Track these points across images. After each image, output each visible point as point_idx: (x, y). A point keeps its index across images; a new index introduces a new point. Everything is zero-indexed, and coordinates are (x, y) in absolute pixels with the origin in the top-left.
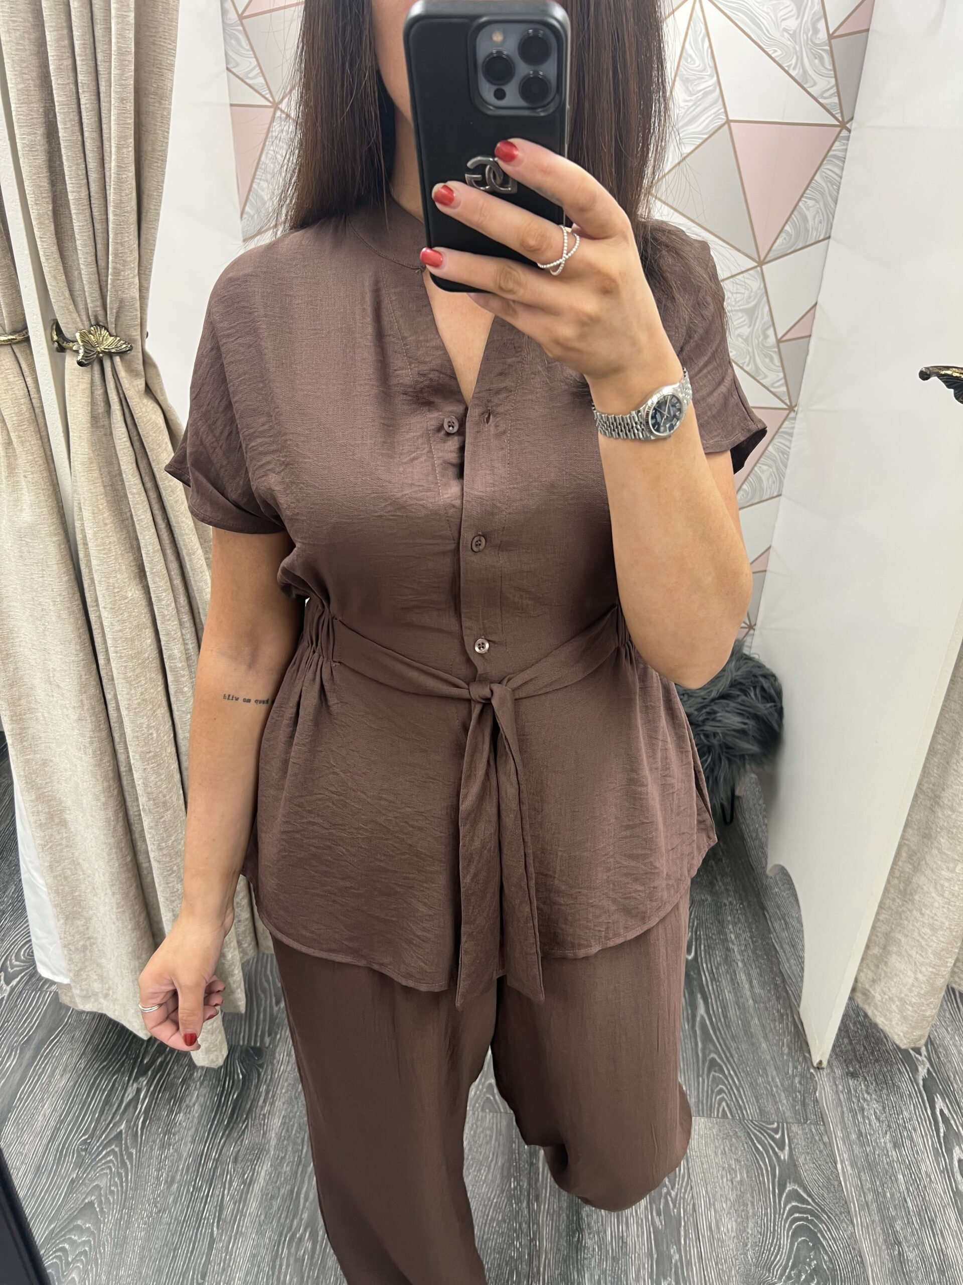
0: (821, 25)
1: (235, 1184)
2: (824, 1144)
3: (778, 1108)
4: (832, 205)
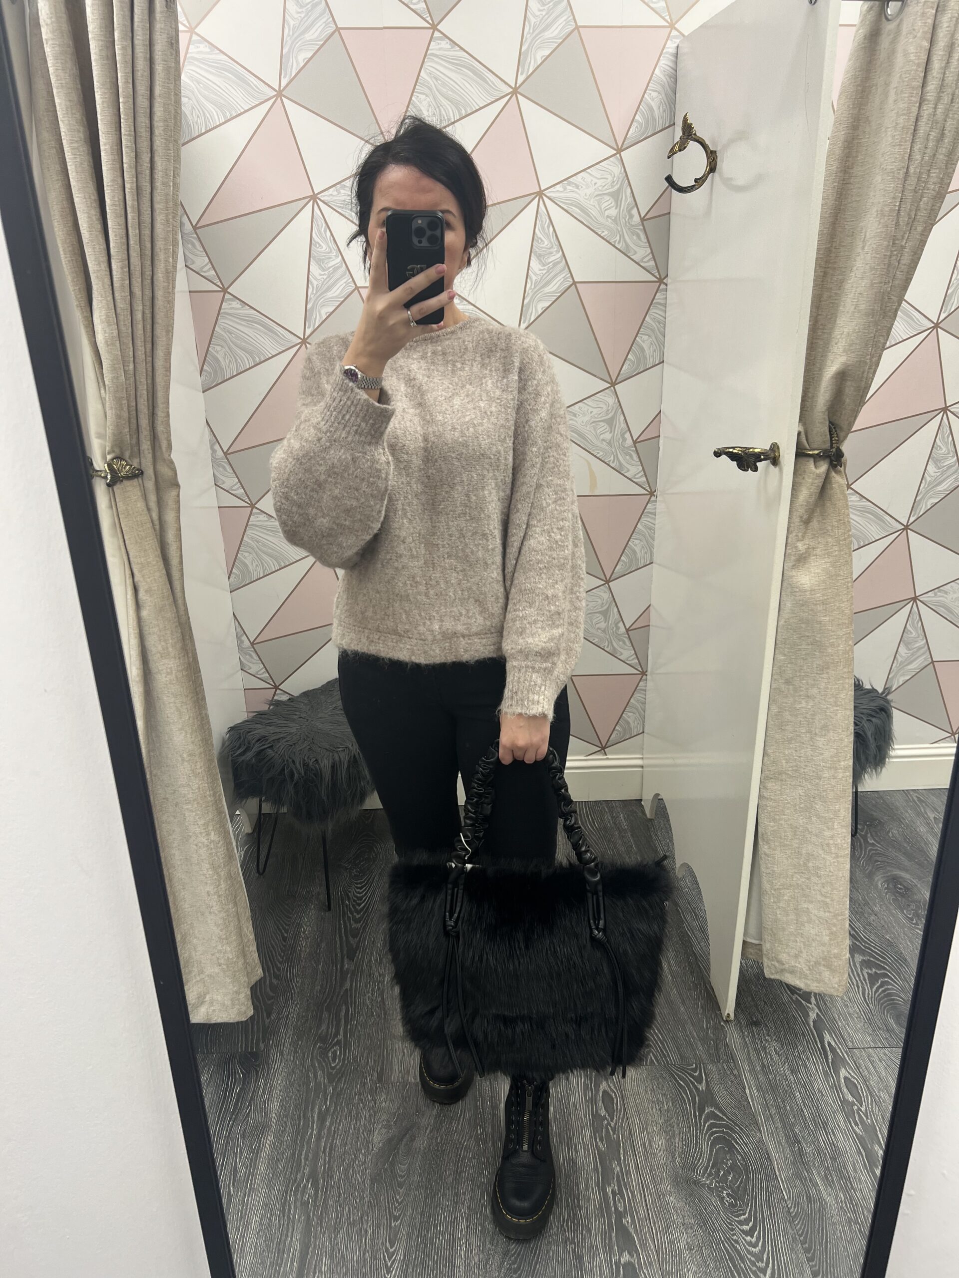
0: (635, 211)
1: (245, 1154)
2: (735, 1076)
3: (696, 1053)
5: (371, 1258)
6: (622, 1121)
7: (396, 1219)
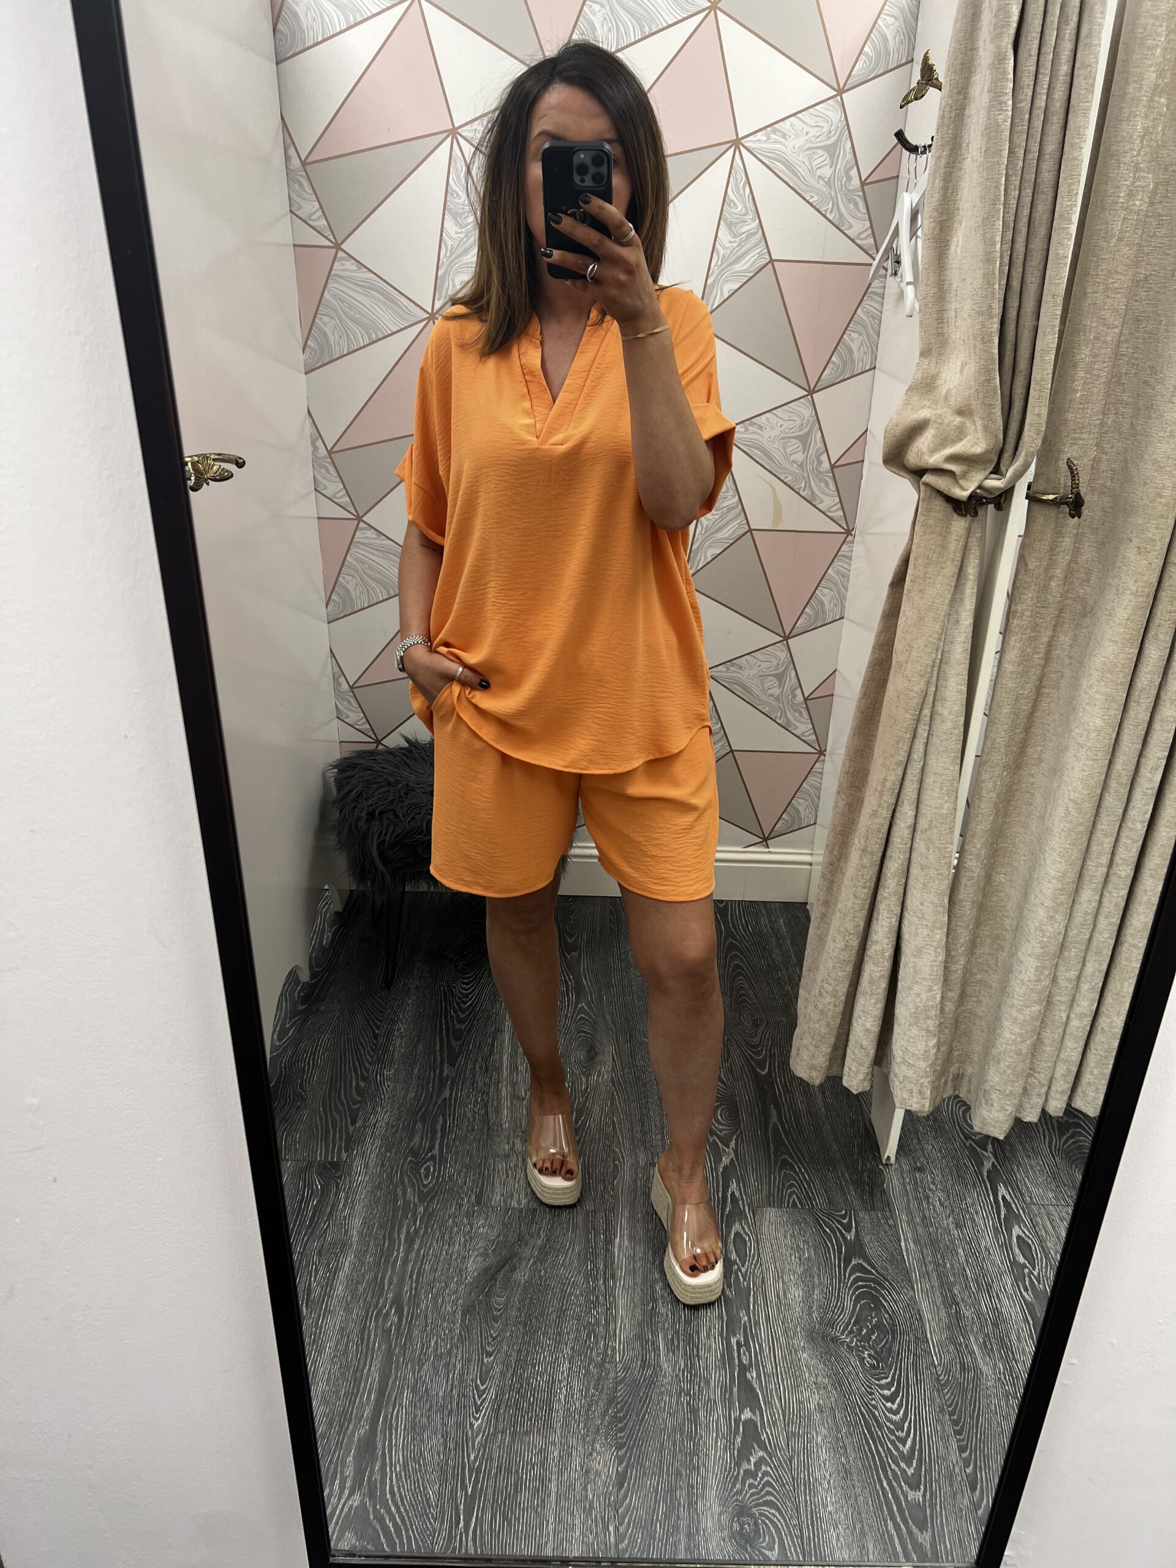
5: (458, 1395)
6: (755, 1268)
7: (489, 1355)
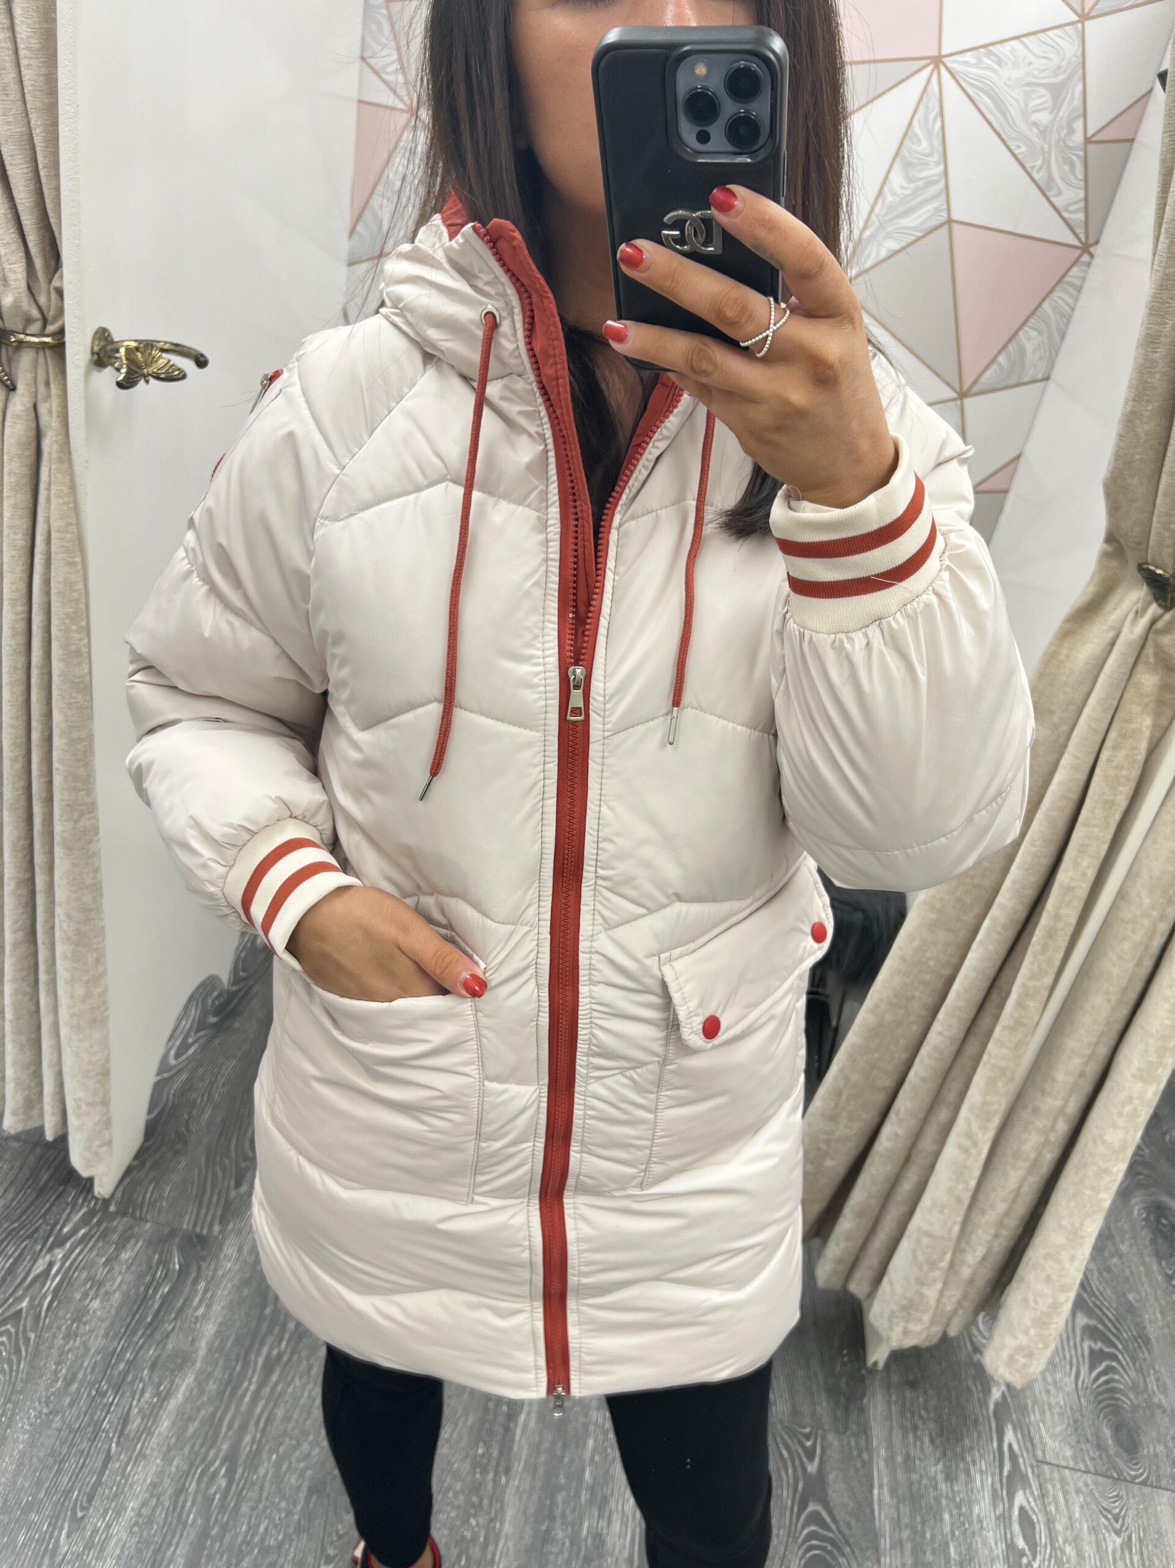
0: (1079, 125)
1: (147, 1395)
2: (863, 1462)
4: (1058, 340)
